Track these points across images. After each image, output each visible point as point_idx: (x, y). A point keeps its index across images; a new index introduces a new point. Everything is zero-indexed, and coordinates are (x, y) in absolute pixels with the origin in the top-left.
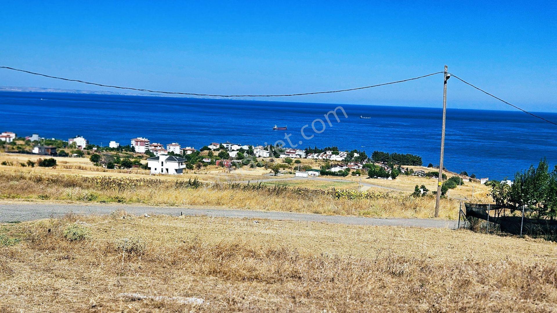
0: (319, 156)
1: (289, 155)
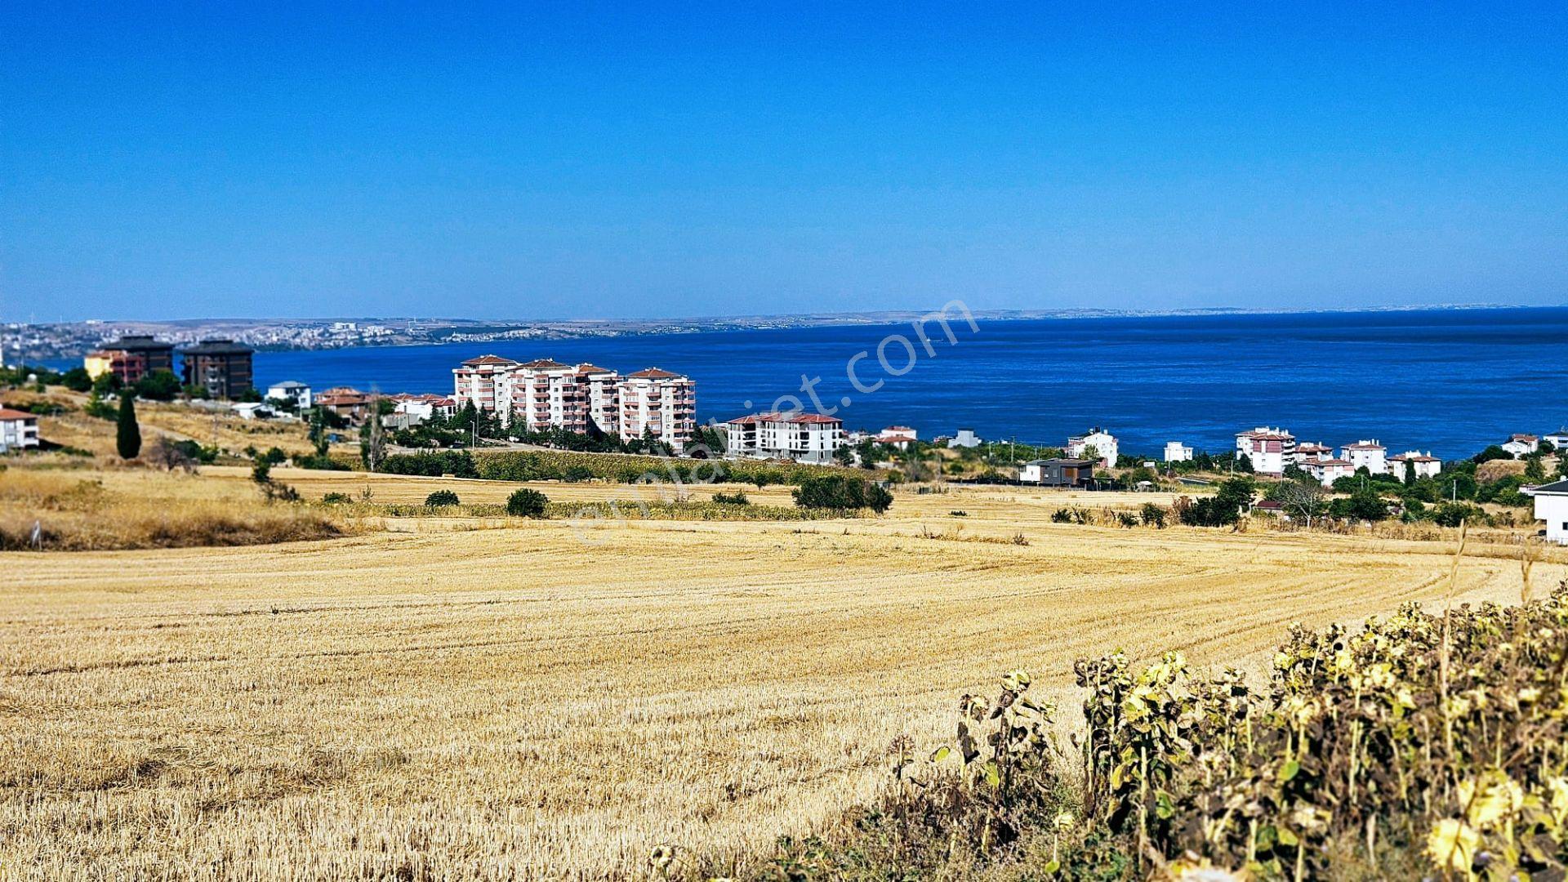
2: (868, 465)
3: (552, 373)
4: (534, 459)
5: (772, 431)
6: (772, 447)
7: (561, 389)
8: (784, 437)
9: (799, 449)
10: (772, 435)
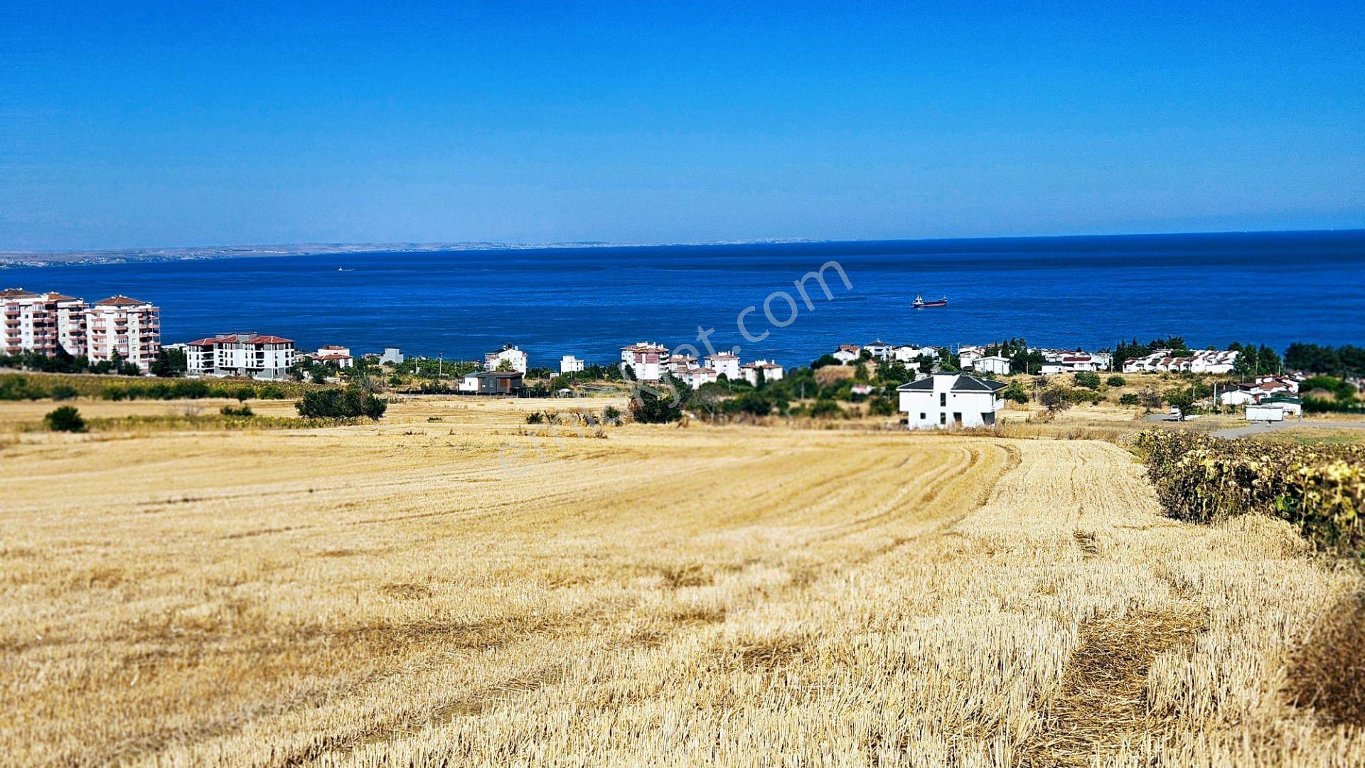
0: (1158, 364)
1: (1072, 365)
2: (319, 380)
3: (22, 301)
4: (22, 381)
5: (229, 351)
6: (229, 366)
7: (31, 316)
8: (241, 357)
9: (255, 367)
10: (229, 355)
